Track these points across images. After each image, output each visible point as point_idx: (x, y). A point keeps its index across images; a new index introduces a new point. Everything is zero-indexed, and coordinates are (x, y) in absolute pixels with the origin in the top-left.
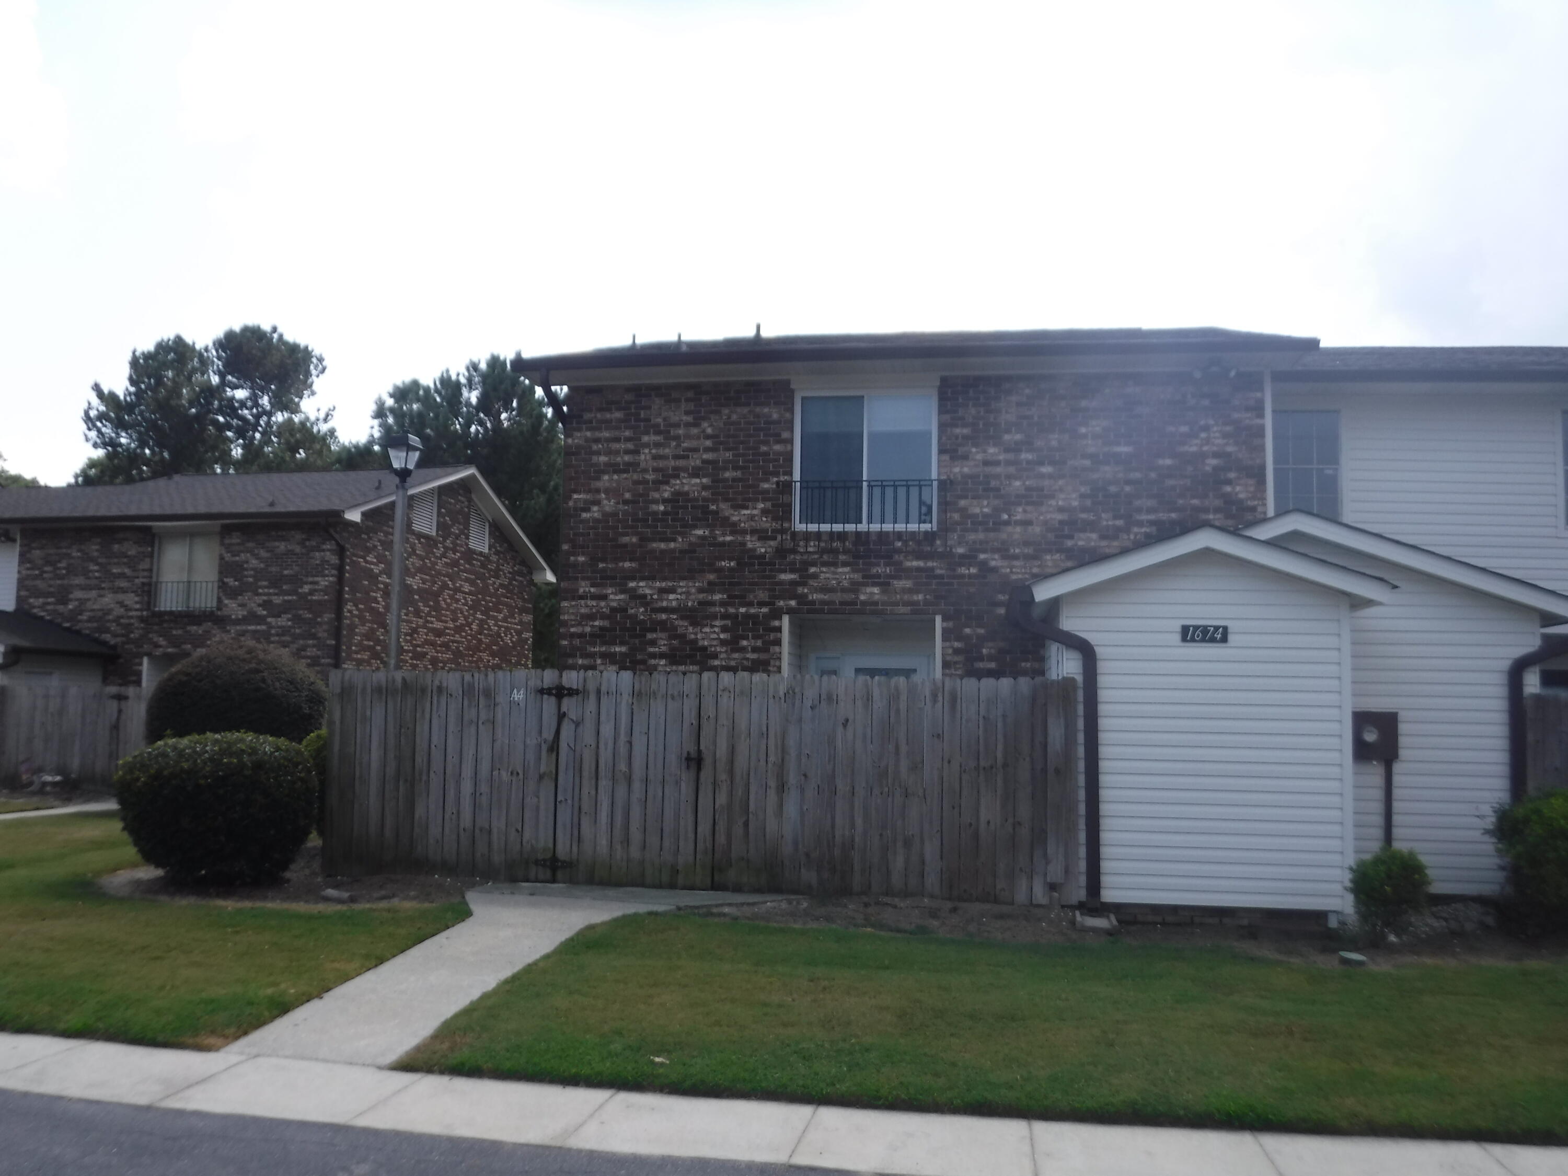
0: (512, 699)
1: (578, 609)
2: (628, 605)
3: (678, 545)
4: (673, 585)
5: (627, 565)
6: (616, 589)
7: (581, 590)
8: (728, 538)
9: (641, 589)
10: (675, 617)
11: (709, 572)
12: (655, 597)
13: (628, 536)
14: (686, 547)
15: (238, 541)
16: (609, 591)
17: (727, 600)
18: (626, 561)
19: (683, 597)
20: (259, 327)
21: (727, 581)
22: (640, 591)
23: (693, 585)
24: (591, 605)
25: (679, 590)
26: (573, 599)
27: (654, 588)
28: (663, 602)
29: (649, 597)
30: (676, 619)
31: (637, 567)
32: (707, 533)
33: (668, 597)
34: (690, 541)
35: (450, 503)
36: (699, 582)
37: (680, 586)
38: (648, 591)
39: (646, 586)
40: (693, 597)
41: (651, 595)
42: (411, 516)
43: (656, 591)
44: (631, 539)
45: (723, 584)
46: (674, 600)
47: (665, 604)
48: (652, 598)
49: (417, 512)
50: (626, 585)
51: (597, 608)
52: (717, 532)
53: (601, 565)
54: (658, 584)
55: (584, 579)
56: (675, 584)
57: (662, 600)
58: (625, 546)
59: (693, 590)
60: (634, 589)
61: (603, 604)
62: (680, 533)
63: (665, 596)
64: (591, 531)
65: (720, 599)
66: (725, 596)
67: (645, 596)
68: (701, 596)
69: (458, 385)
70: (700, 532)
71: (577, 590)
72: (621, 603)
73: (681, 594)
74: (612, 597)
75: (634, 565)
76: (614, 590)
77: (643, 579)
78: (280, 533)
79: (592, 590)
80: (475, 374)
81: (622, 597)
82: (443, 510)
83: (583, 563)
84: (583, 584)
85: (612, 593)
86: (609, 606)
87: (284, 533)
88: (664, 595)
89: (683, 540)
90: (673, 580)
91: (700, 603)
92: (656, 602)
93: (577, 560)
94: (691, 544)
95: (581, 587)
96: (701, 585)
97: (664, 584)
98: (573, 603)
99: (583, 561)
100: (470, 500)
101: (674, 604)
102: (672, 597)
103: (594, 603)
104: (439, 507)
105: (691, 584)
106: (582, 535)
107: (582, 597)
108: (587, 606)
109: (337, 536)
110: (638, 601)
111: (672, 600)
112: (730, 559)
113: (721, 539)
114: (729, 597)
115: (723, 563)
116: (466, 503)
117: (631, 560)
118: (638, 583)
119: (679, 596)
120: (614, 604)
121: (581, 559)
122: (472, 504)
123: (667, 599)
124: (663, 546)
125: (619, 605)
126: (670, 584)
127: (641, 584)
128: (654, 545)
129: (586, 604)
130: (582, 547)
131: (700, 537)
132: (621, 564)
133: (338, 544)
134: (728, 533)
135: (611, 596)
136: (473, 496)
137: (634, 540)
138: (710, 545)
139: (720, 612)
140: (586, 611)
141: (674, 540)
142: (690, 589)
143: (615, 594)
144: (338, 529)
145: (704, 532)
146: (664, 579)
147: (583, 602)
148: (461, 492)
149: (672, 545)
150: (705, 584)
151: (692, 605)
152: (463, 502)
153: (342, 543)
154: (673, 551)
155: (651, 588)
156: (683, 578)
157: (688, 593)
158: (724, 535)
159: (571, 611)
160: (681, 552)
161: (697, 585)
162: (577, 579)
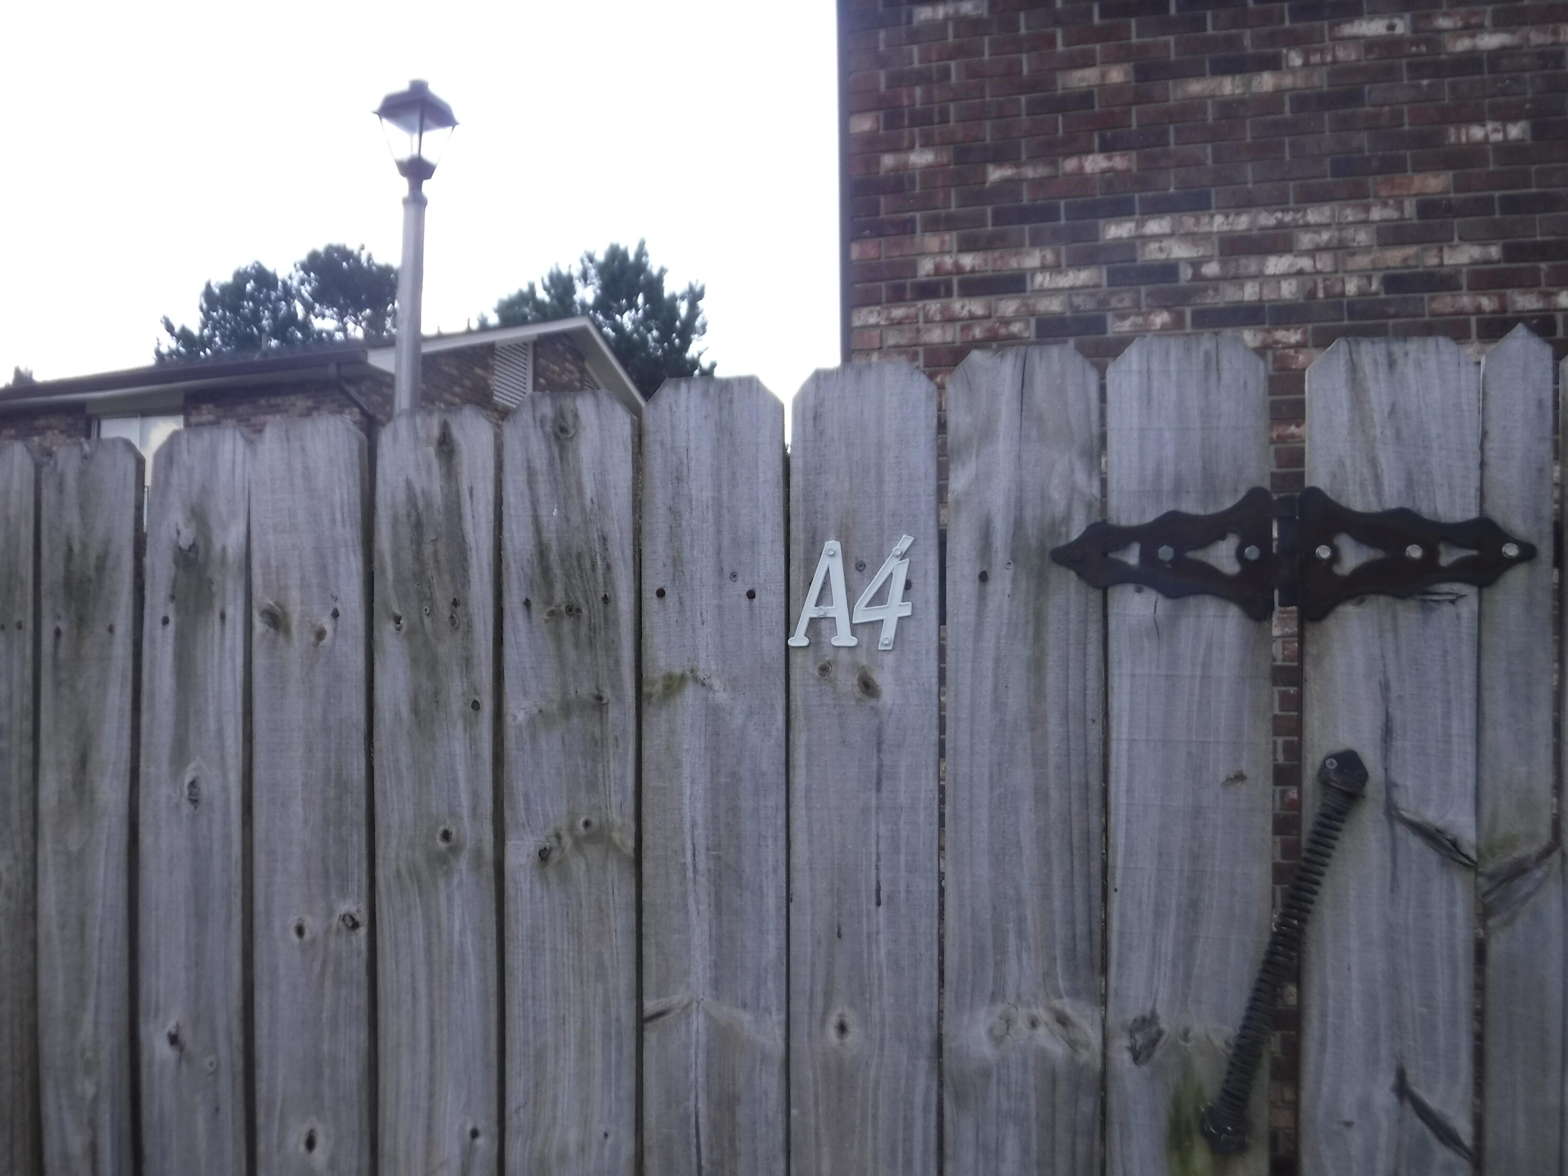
0: (799, 639)
1: (918, 331)
2: (1103, 304)
3: (1288, 81)
4: (1280, 225)
5: (1095, 163)
6: (1057, 254)
7: (926, 267)
8: (1490, 41)
9: (1154, 246)
10: (1294, 337)
11: (1421, 167)
12: (1211, 269)
13: (1093, 65)
14: (1320, 81)
15: (211, 418)
16: (1032, 260)
17: (1502, 265)
18: (1090, 151)
19: (1325, 262)
20: (345, 247)
21: (1497, 194)
22: (1152, 253)
23: (1361, 216)
24: (965, 313)
25: (1306, 240)
26: (897, 296)
27: (1208, 236)
28: (1242, 288)
29: (1186, 273)
30: (1299, 346)
31: (1134, 168)
32: (1401, 27)
33: (1262, 267)
34: (1335, 62)
35: (553, 372)
36: (1385, 205)
37: (1307, 226)
38: (1180, 251)
39: (1172, 235)
40: (1362, 261)
41: (1196, 264)
42: (490, 382)
43: (1212, 249)
44: (1103, 75)
45: (1485, 205)
46: (1286, 276)
47: (1250, 292)
48: (1197, 276)
49: (498, 378)
50: (1094, 233)
51: (988, 324)
52: (1443, 23)
53: (995, 174)
54: (1219, 223)
55: (934, 225)
56: (1288, 218)
57: (1238, 279)
58: (1085, 98)
59: (1362, 237)
60: (1129, 246)
61: (1009, 306)
62: (1294, 40)
63: (1250, 265)
64: (953, 64)
65: (1474, 263)
66: (1494, 252)
67: (1168, 270)
68: (1395, 257)
69: (570, 278)
70: (1374, 28)
71: (912, 267)
72: (1078, 301)
73: (1313, 252)
74: (1042, 280)
75: (1119, 162)
76: (1050, 257)
77: (1156, 209)
78: (273, 401)
79: (968, 261)
80: (590, 265)
81: (1083, 277)
82: (542, 381)
83: (929, 172)
84: (932, 242)
85: (1043, 268)
86: (1033, 314)
87: (279, 400)
88: (1243, 261)
89: (1306, 64)
90: (1279, 202)
91: (1394, 282)
92: (1216, 290)
93: (905, 166)
94: (1339, 70)
95: (923, 254)
96: (1394, 214)
97: (1242, 222)
98: (898, 312)
99: (929, 166)
100: (583, 371)
101: (1288, 290)
102: (1276, 265)
103: (977, 307)
104: (536, 375)
105: (1351, 215)
106: (922, 78)
107: (928, 290)
108: (949, 319)
109: (362, 400)
110: (1143, 289)
111: (1279, 278)
112: (1506, 116)
113: (1463, 45)
114: (1510, 253)
115: (1477, 133)
116: (577, 375)
117: (1107, 148)
118: (1141, 224)
119: (1305, 263)
120: (1054, 305)
121: (921, 158)
122: (586, 378)
123: (1260, 276)
124: (1228, 86)
125: (1071, 305)
126: (1267, 219)
127: (1154, 227)
128: (1195, 87)
129: (944, 310)
130: (921, 119)
131: (1371, 44)
132: (1070, 165)
133: (363, 412)
134: (1487, 22)
135: (1039, 278)
136: (587, 366)
137: (1116, 75)
138: (1417, 69)
139: (1479, 310)
140: (949, 338)
141: (1273, 64)
142: (1349, 233)
143: (1055, 268)
144: (363, 389)
145: (1391, 27)
146: (1245, 203)
147: (934, 306)
148: (569, 356)
149: (1266, 82)
150: (1410, 209)
151: (1362, 293)
152: (572, 373)
153: (371, 411)
154: (1272, 101)
155: (1191, 237)
156: (1311, 197)
157: (1341, 249)
158: (1471, 29)
159: (891, 341)
160: (1302, 101)
161: (1376, 214)
162: (906, 228)
